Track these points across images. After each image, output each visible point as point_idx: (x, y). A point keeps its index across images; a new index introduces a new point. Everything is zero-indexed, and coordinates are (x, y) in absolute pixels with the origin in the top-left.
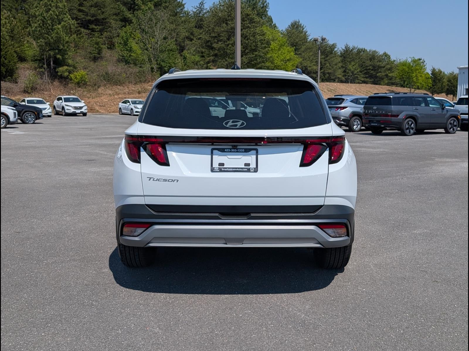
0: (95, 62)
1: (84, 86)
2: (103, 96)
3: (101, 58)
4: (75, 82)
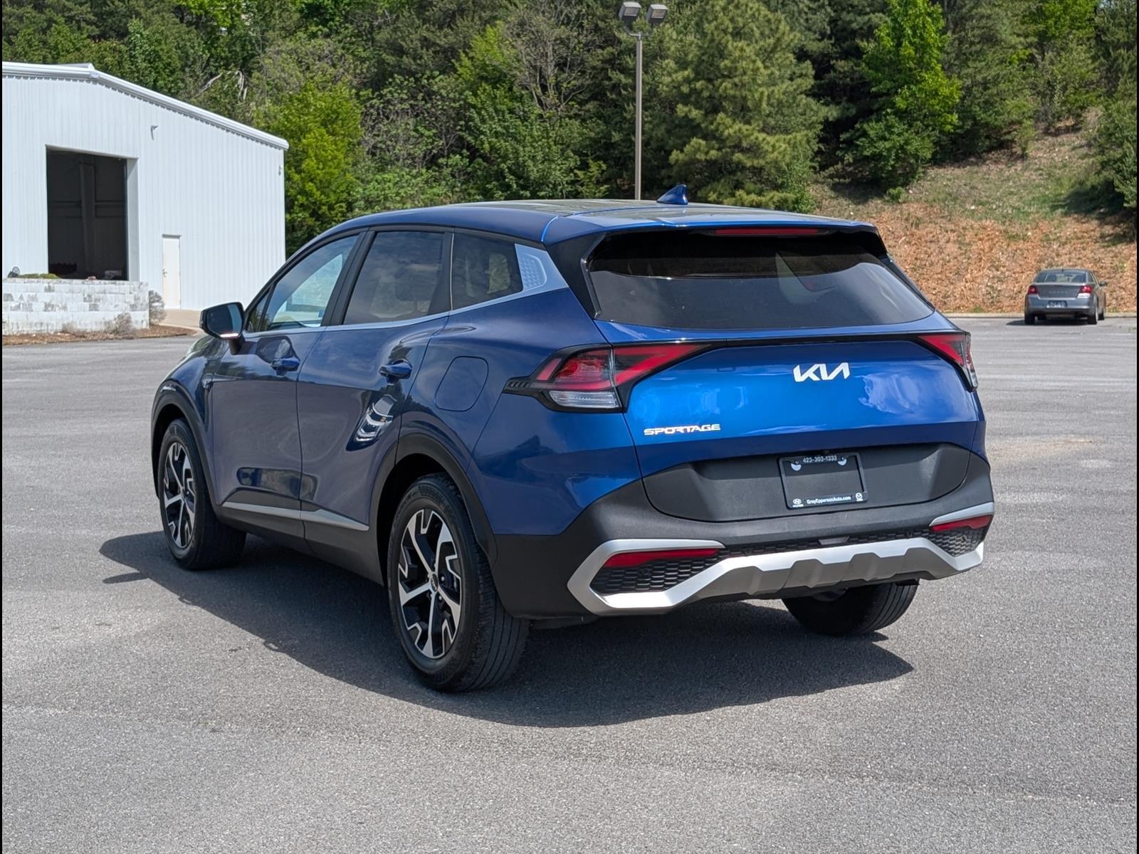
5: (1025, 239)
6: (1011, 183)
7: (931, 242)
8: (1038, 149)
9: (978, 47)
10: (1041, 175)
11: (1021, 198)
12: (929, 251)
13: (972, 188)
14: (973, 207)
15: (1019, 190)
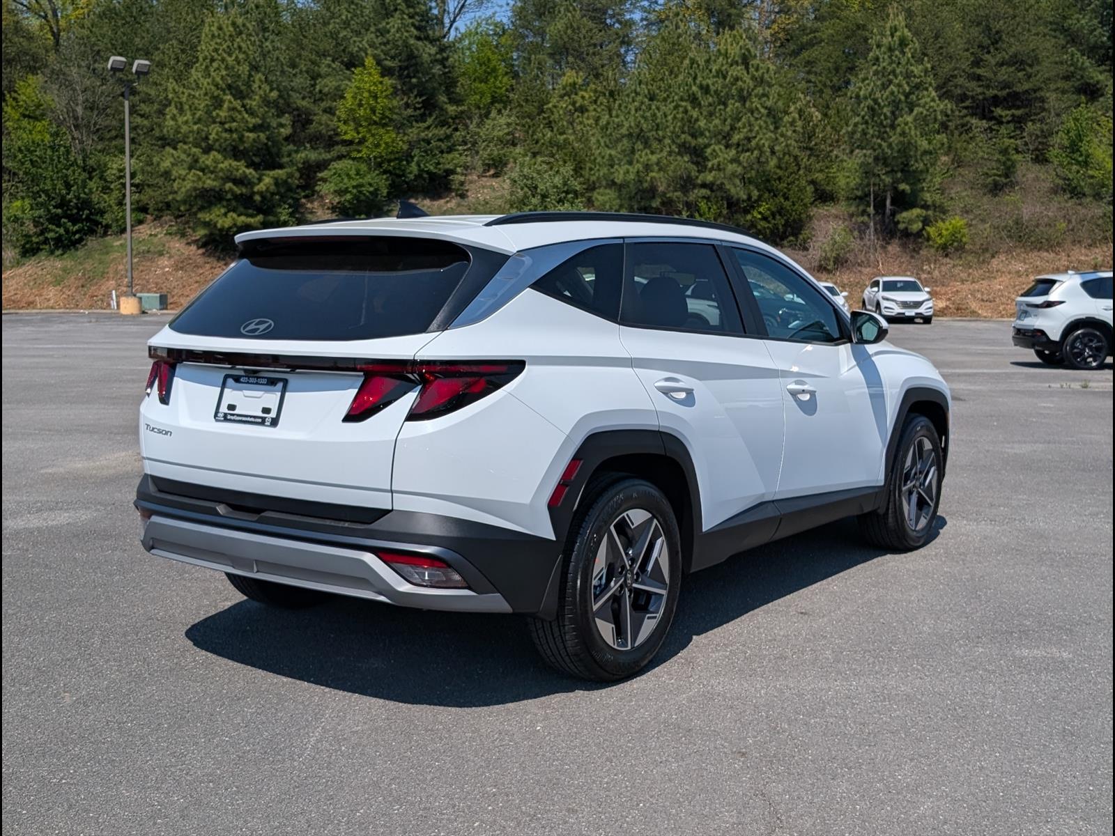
0: (995, 195)
1: (958, 253)
2: (1001, 276)
3: (1012, 185)
4: (936, 246)
8: (468, 190)
9: (422, 110)
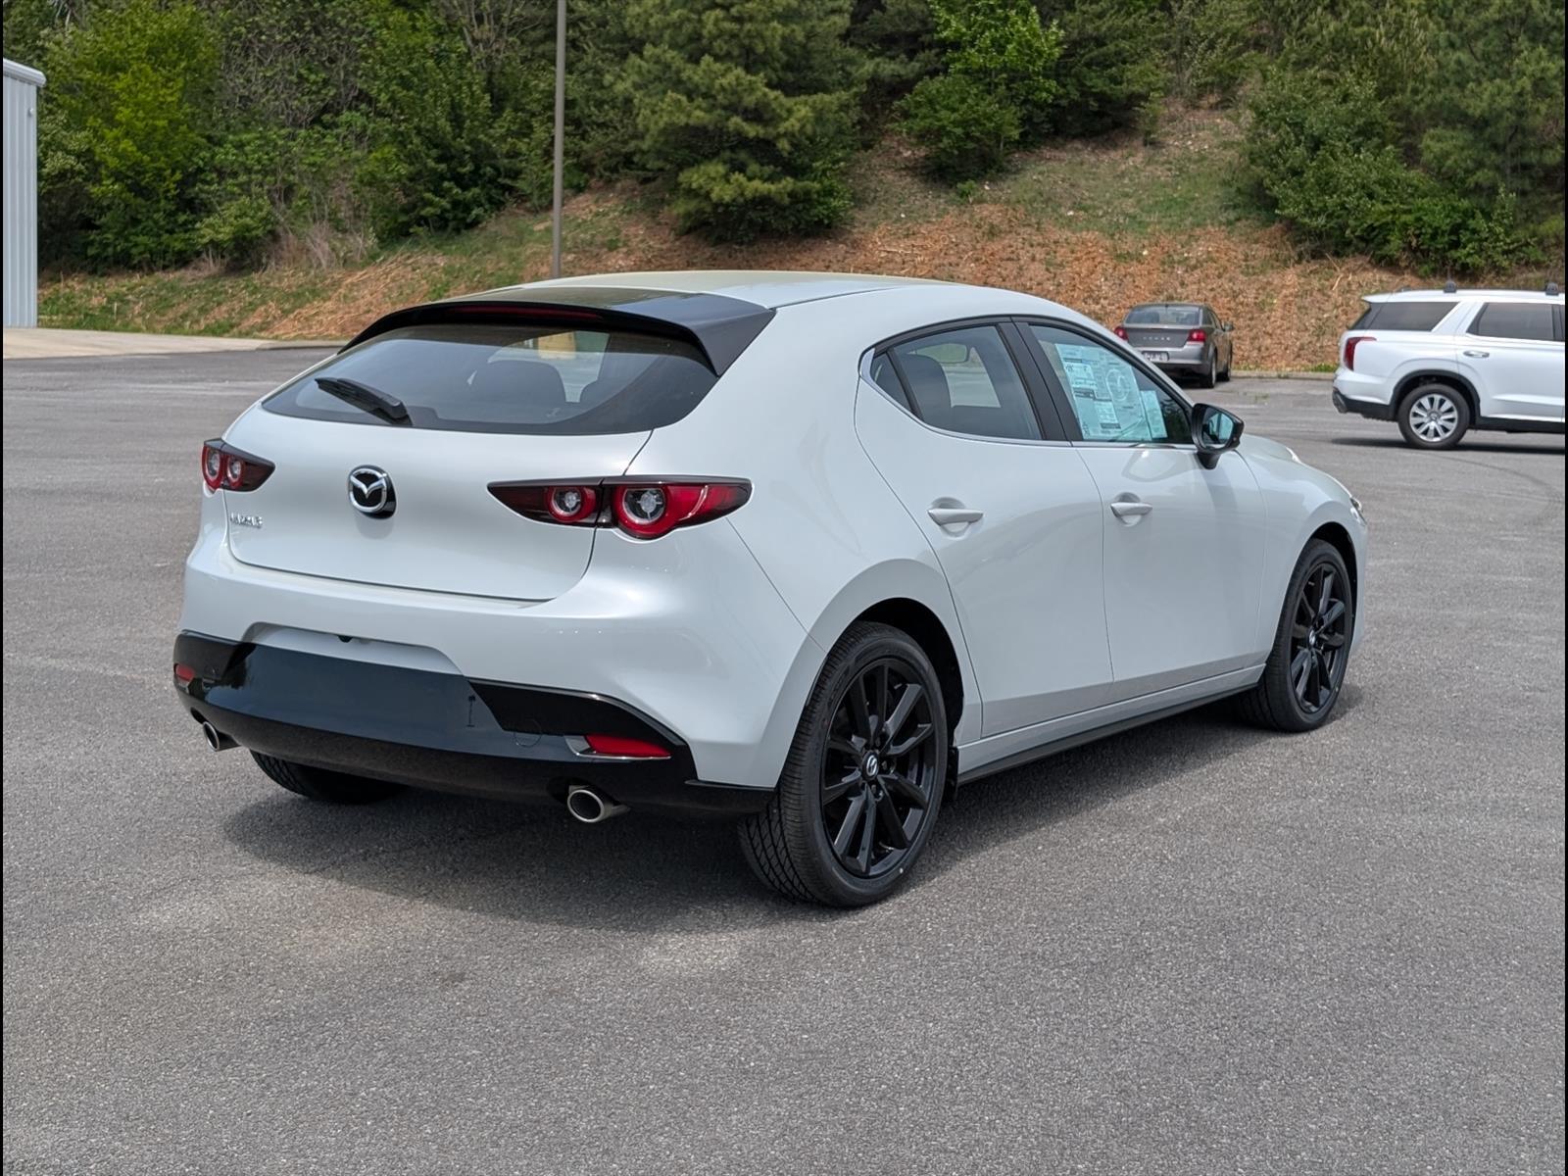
5: (1139, 259)
6: (1126, 181)
7: (1009, 259)
8: (1168, 134)
10: (1170, 170)
11: (1139, 201)
12: (1004, 273)
13: (1072, 185)
14: (1071, 213)
15: (1136, 191)
